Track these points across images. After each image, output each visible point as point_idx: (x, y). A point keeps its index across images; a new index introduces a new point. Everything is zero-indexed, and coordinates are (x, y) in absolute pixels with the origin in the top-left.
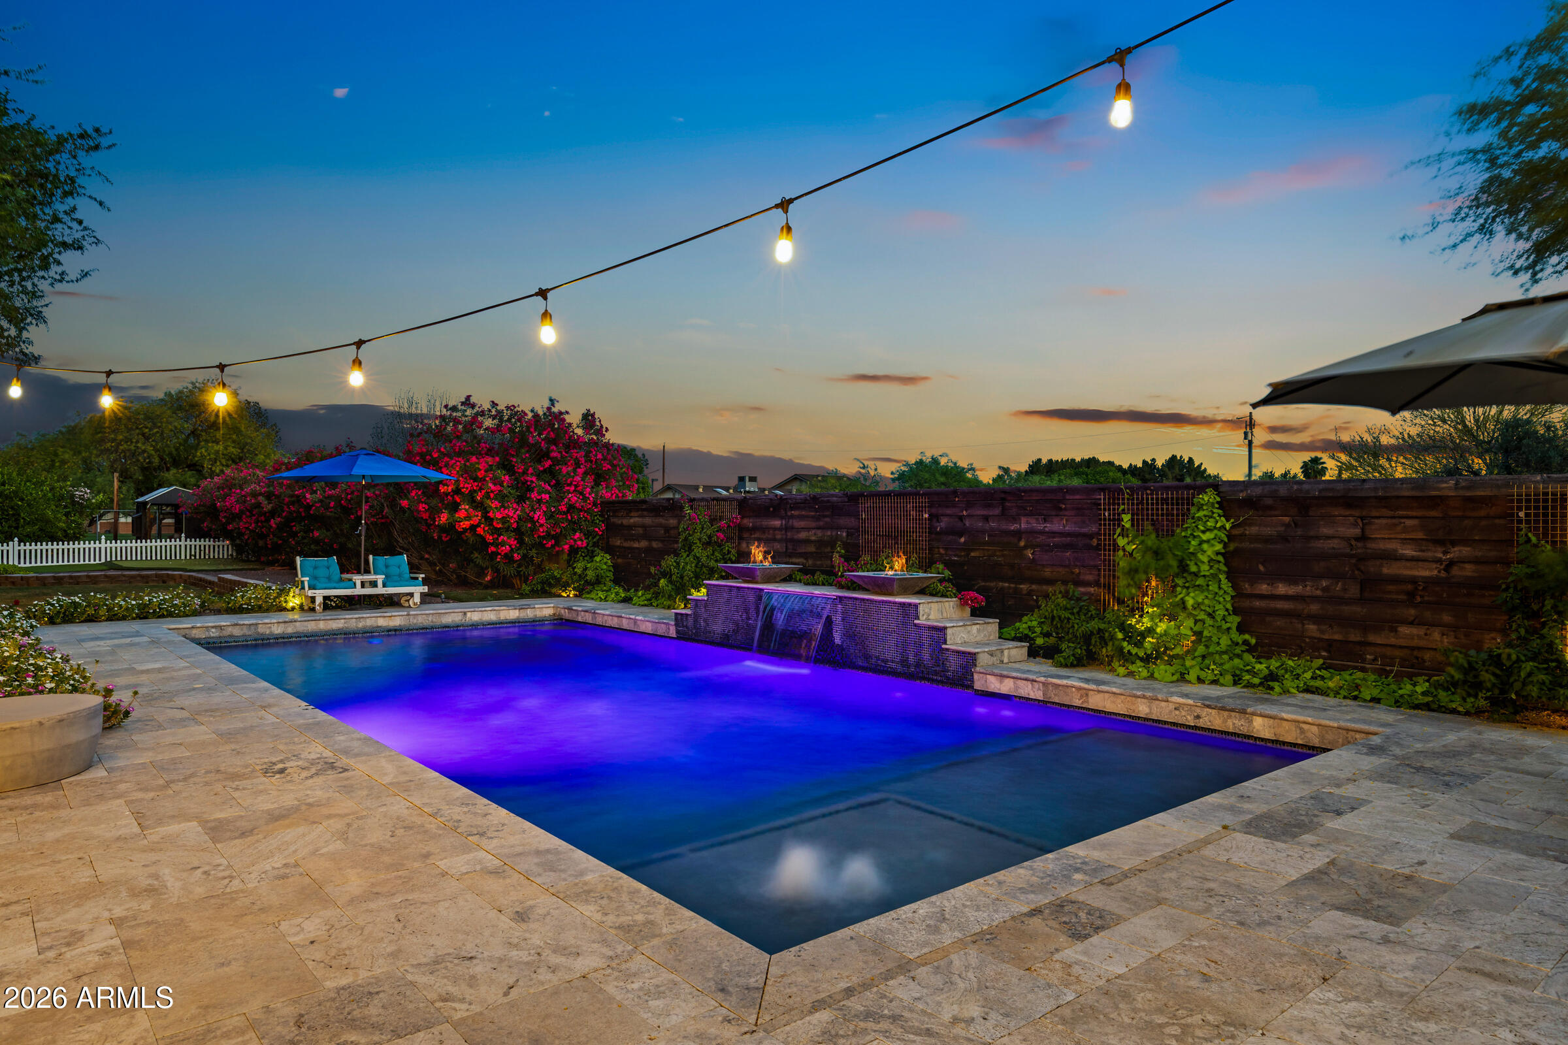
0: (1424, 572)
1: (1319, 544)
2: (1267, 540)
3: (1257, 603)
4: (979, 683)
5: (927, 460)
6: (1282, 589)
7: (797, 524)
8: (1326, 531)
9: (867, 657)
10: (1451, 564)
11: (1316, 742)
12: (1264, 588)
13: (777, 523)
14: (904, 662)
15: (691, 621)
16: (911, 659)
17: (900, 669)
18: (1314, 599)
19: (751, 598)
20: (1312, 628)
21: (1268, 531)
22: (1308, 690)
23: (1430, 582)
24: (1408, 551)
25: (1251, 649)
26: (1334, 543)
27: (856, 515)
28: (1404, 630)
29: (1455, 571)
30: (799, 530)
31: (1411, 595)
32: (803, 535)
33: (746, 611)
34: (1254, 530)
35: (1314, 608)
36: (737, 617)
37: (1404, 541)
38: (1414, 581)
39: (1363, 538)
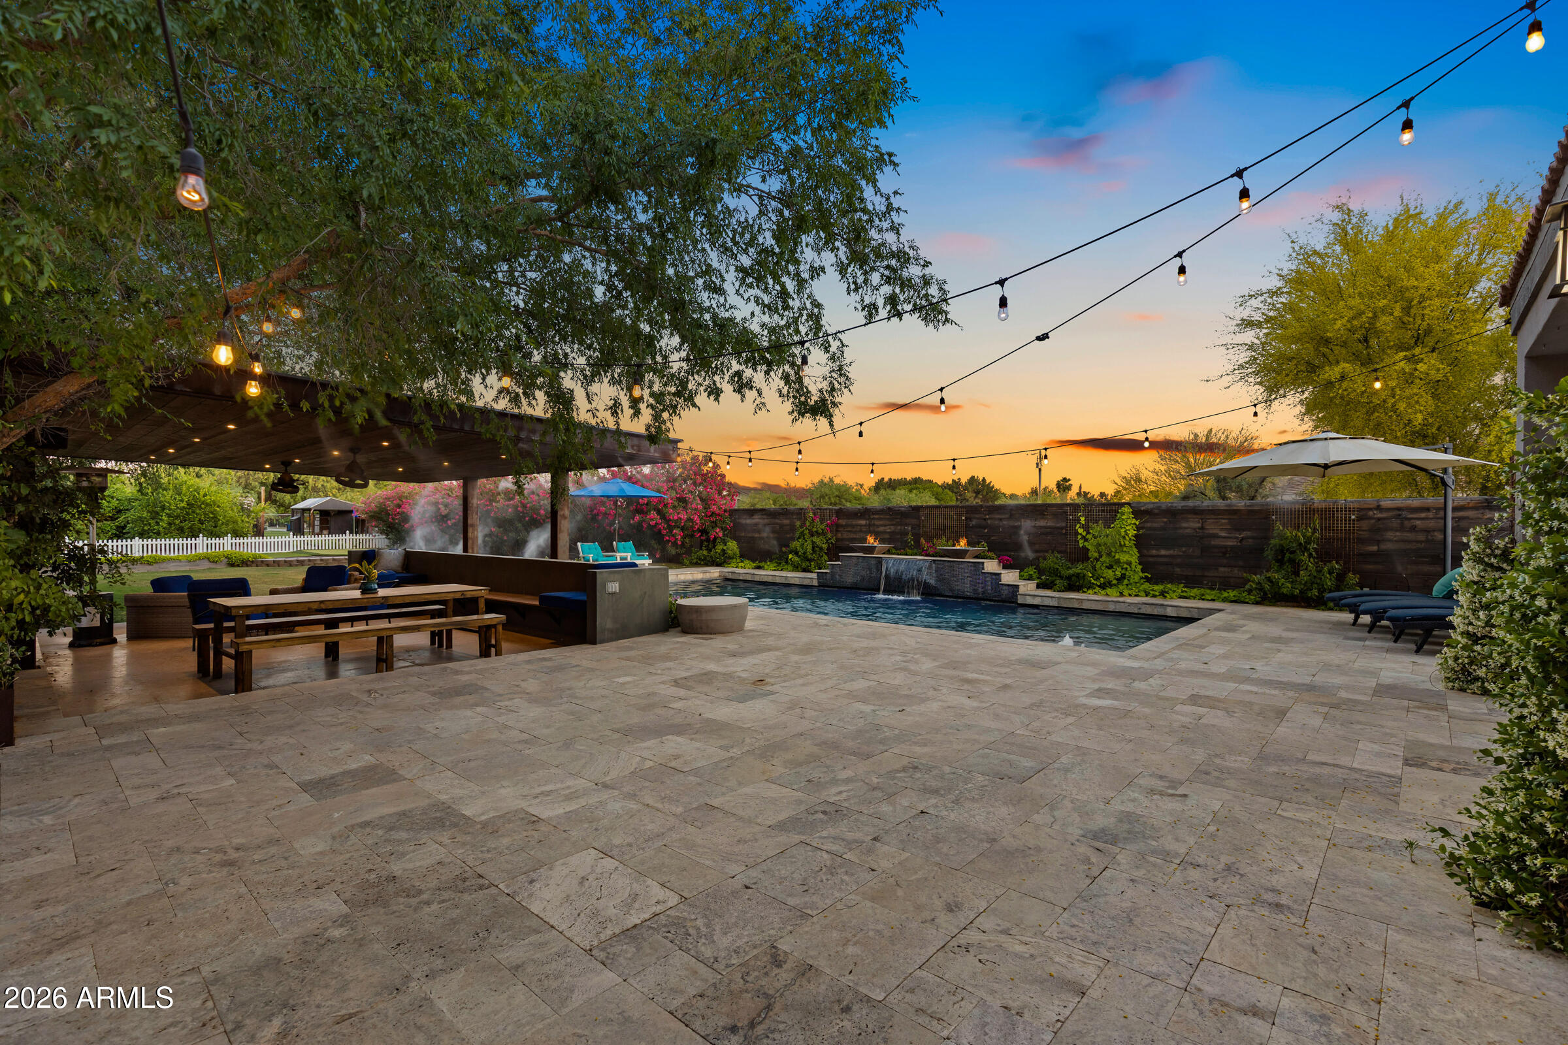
0: (1230, 543)
1: (1181, 531)
2: (1155, 529)
3: (1151, 559)
4: (1020, 600)
5: (826, 480)
6: (1163, 552)
7: (877, 523)
8: (1184, 525)
9: (952, 590)
10: (1243, 539)
11: (1196, 616)
12: (1154, 552)
13: (863, 522)
14: (975, 591)
15: (829, 577)
16: (980, 590)
17: (972, 595)
18: (1179, 556)
19: (873, 562)
20: (1178, 570)
21: (1155, 525)
22: (1181, 597)
23: (1232, 547)
24: (1223, 534)
25: (1148, 580)
26: (1188, 531)
27: (919, 518)
28: (1222, 569)
29: (1244, 543)
30: (878, 526)
31: (1225, 553)
32: (881, 529)
33: (870, 570)
34: (1149, 525)
35: (1179, 560)
36: (863, 573)
37: (1222, 529)
38: (1226, 547)
39: (1202, 528)
